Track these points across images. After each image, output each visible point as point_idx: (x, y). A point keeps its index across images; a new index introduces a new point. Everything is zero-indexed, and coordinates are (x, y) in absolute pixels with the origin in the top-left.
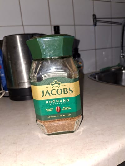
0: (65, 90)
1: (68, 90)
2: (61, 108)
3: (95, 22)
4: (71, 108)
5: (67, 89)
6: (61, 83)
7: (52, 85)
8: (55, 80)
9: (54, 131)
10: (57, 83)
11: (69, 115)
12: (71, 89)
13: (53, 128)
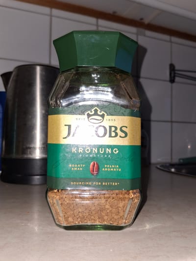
0: (113, 129)
1: (118, 131)
2: (100, 167)
3: (172, 75)
4: (120, 170)
5: (116, 128)
6: (106, 114)
7: (89, 115)
8: (96, 108)
9: (79, 220)
10: (99, 113)
11: (116, 184)
12: (124, 129)
13: (79, 212)
